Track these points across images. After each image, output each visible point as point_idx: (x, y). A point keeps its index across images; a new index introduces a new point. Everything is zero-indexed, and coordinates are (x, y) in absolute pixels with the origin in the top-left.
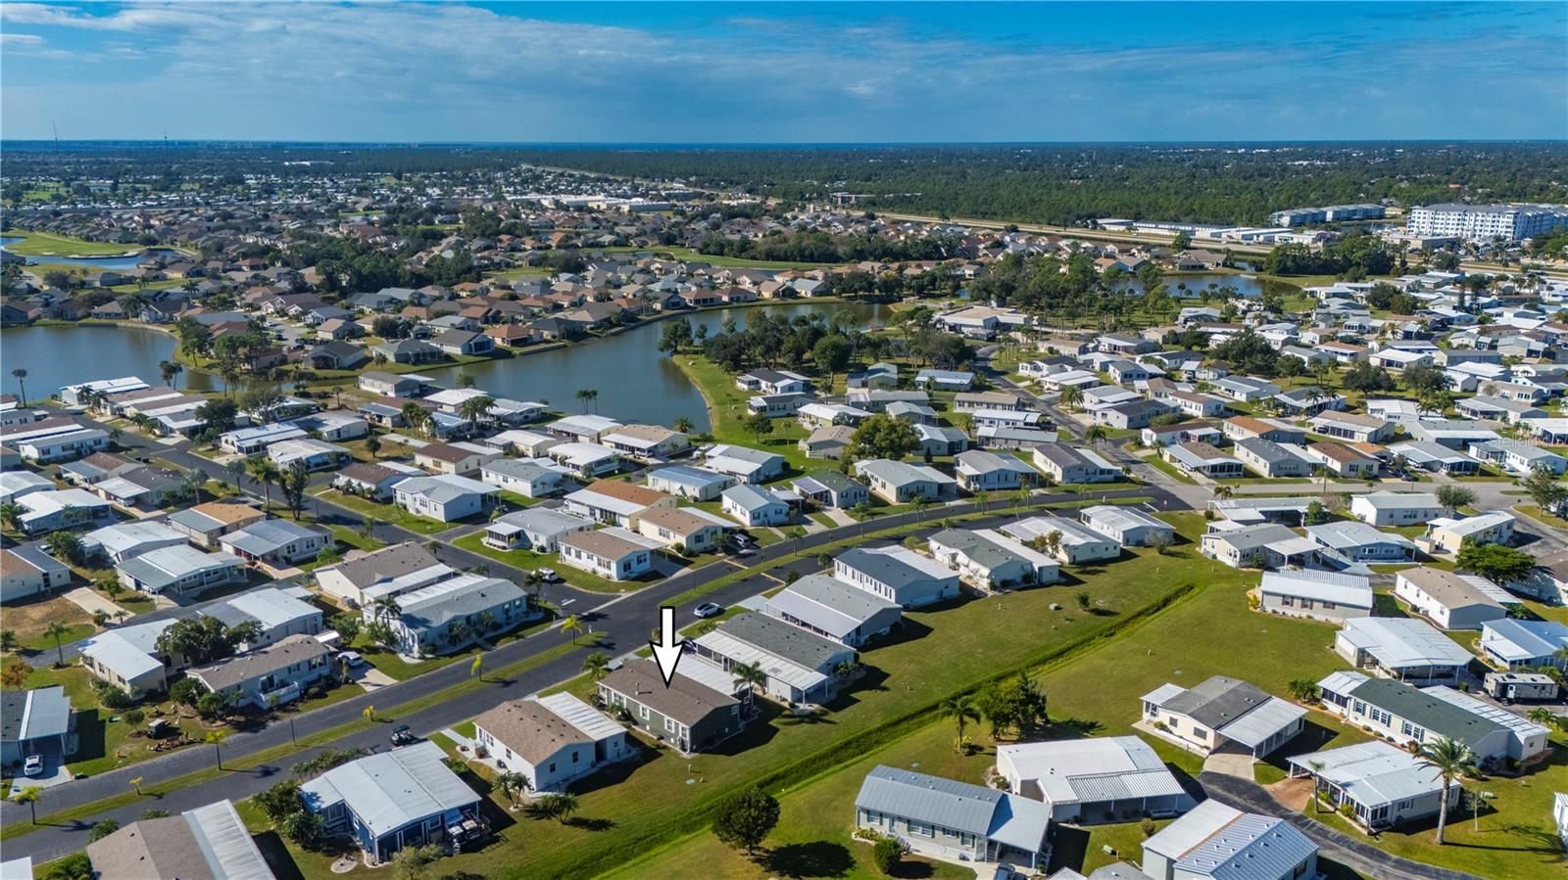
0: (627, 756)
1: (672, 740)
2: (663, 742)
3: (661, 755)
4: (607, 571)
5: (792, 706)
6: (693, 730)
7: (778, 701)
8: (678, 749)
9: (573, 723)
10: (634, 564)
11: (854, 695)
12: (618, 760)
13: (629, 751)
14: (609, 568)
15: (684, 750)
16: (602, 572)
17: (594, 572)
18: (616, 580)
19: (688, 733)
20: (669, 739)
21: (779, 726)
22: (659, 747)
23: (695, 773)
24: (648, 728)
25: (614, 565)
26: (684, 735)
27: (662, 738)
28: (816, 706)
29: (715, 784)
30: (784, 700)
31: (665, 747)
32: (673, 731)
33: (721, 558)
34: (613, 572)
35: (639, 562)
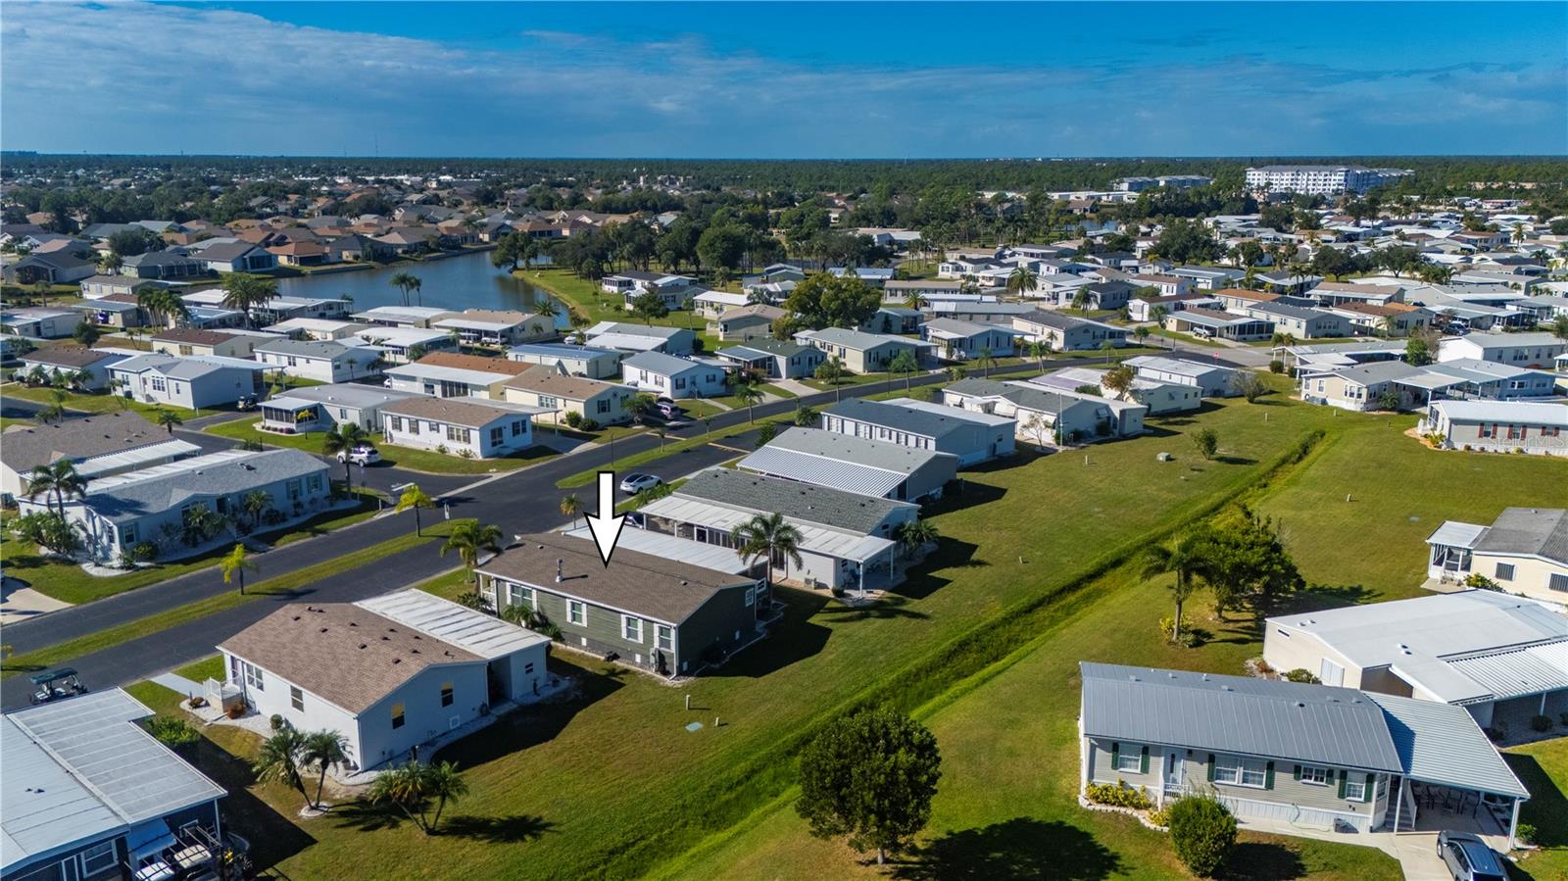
0: (553, 691)
1: (638, 658)
2: (620, 664)
3: (621, 685)
4: (462, 446)
5: (838, 593)
6: (682, 630)
7: (811, 588)
8: (652, 672)
9: (436, 634)
10: (507, 433)
11: (936, 574)
12: (536, 699)
13: (555, 683)
14: (467, 440)
15: (666, 673)
16: (455, 448)
17: (442, 450)
18: (480, 458)
19: (673, 635)
20: (630, 656)
21: (829, 625)
22: (613, 672)
23: (699, 710)
24: (584, 642)
25: (475, 435)
26: (665, 643)
27: (616, 657)
28: (881, 592)
29: (745, 728)
30: (820, 586)
31: (626, 671)
32: (641, 640)
33: (641, 431)
34: (475, 447)
35: (516, 432)
